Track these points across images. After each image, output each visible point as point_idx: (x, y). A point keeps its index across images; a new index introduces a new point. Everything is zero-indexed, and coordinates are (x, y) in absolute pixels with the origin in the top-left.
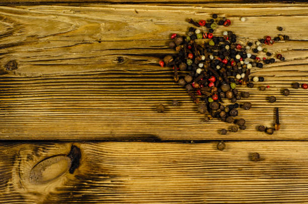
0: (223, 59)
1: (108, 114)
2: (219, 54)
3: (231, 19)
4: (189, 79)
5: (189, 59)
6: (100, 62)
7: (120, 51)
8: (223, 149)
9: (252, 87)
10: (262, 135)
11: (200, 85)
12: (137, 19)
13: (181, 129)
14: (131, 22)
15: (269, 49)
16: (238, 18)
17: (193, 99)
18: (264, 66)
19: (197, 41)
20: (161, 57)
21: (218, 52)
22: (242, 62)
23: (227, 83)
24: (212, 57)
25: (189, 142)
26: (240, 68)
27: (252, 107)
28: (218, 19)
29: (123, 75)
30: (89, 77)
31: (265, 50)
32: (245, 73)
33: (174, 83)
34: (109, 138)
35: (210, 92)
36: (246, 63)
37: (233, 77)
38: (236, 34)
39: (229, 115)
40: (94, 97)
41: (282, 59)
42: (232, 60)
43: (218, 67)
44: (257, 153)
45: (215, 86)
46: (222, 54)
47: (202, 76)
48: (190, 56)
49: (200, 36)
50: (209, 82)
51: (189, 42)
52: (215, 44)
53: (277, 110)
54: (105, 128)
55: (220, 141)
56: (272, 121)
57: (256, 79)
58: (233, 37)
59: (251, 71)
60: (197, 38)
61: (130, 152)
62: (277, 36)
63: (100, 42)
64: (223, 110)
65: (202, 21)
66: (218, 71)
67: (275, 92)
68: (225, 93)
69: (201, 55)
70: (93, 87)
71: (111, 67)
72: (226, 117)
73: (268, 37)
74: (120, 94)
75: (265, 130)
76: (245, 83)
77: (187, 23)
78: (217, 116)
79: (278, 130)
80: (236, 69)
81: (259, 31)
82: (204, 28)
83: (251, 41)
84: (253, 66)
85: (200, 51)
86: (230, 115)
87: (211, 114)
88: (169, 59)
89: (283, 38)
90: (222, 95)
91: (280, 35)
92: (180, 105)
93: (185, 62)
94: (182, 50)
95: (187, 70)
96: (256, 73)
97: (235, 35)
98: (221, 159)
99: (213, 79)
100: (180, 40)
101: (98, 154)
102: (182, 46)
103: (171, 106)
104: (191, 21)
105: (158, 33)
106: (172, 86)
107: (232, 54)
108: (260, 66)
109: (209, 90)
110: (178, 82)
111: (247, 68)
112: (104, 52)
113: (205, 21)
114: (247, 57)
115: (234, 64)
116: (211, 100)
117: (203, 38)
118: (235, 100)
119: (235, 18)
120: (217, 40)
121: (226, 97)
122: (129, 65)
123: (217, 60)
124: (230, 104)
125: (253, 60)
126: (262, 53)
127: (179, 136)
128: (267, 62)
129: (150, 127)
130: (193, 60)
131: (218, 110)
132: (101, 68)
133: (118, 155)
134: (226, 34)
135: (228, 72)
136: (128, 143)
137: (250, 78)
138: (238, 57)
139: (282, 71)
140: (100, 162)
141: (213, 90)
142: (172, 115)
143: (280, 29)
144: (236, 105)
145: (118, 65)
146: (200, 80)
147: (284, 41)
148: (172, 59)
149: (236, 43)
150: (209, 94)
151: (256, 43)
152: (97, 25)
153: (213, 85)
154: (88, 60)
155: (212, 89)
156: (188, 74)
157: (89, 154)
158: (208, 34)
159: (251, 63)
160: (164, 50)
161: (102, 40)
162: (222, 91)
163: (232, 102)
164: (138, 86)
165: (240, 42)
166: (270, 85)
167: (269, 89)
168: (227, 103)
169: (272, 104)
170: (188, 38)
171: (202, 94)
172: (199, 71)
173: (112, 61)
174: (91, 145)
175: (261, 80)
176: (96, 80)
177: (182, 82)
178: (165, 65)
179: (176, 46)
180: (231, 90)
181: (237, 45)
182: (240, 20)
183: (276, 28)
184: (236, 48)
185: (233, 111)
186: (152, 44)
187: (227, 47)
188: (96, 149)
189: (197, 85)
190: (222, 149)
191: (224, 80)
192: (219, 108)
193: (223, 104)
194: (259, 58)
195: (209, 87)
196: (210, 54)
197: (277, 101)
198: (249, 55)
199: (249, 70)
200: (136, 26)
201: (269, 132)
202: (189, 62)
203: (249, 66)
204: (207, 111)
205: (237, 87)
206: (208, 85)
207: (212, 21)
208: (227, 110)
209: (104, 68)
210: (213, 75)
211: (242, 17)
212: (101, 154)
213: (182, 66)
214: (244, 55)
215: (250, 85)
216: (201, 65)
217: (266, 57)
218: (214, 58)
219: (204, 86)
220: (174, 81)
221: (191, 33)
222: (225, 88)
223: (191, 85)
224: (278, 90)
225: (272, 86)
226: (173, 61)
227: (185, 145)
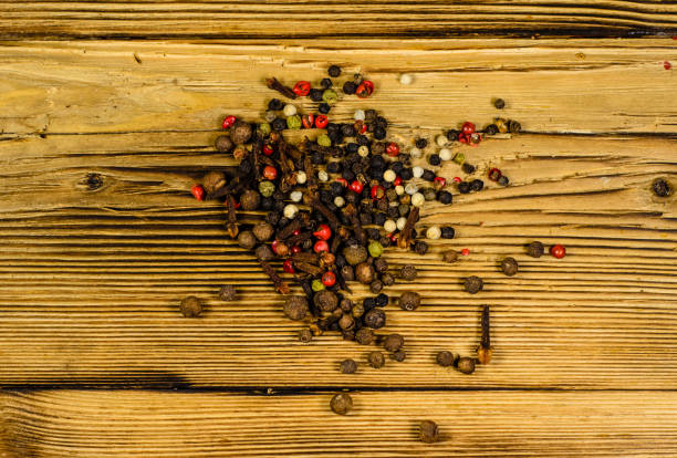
0: (353, 180)
1: (57, 320)
2: (341, 169)
3: (373, 78)
4: (264, 232)
5: (267, 180)
6: (44, 187)
7: (93, 159)
8: (346, 410)
9: (424, 253)
10: (448, 375)
11: (291, 248)
12: (140, 77)
13: (243, 359)
14: (122, 86)
15: (473, 154)
16: (394, 76)
17: (275, 283)
18: (454, 199)
19: (287, 134)
20: (199, 173)
21: (340, 164)
22: (399, 190)
23: (359, 243)
24: (323, 176)
25: (263, 391)
26: (394, 204)
27: (422, 302)
28: (344, 79)
29: (100, 219)
30: (14, 225)
31: (458, 159)
32: (406, 216)
33: (226, 242)
34: (61, 380)
35: (317, 265)
36: (410, 191)
37: (377, 227)
38: (386, 116)
39: (363, 325)
40: (27, 276)
41: (502, 180)
42: (374, 183)
43: (339, 201)
44: (430, 422)
45: (330, 252)
46: (351, 169)
47: (297, 224)
48: (270, 173)
49: (293, 123)
50: (315, 240)
51: (267, 137)
52: (333, 142)
53: (485, 313)
54: (51, 354)
55: (339, 389)
56: (473, 339)
57: (434, 233)
58: (378, 124)
59: (421, 213)
60: (287, 127)
61: (114, 417)
62: (491, 122)
63: (43, 136)
64: (349, 312)
65: (300, 85)
66: (338, 211)
67: (481, 264)
68: (355, 268)
69: (297, 170)
70: (25, 250)
71: (70, 200)
72: (356, 330)
73: (467, 124)
74: (93, 269)
75: (455, 362)
76: (404, 243)
77: (265, 89)
78: (332, 325)
79: (484, 363)
80: (383, 206)
81: (444, 110)
82: (306, 102)
83: (424, 135)
84: (426, 200)
85: (295, 161)
86: (365, 325)
87: (318, 323)
88: (215, 182)
89: (505, 127)
90: (347, 272)
91: (498, 119)
92: (240, 299)
93: (255, 187)
94: (248, 158)
95: (260, 207)
96: (435, 216)
97: (383, 120)
98: (339, 435)
99: (324, 232)
100: (243, 132)
101: (34, 420)
102: (250, 148)
103: (218, 299)
104: (275, 84)
105: (190, 113)
106: (223, 250)
107: (375, 167)
108: (444, 197)
109: (313, 260)
110: (236, 238)
111: (411, 204)
112: (53, 162)
113: (309, 83)
114: (411, 175)
115: (380, 194)
116: (318, 286)
117: (303, 127)
118: (378, 286)
119: (386, 76)
120: (337, 132)
121: (356, 278)
122: (114, 195)
123: (336, 184)
124: (369, 295)
125: (427, 184)
126: (452, 166)
127: (237, 378)
128: (465, 188)
129: (163, 352)
130: (276, 182)
131: (336, 312)
132: (46, 203)
133: (80, 424)
134: (360, 116)
135: (362, 216)
136: (110, 393)
137: (418, 231)
138: (390, 176)
139: (500, 212)
140: (37, 440)
141: (322, 263)
142: (220, 323)
143: (499, 104)
144: (383, 300)
145: (88, 195)
146: (293, 235)
147: (509, 136)
148: (223, 182)
149: (388, 139)
150: (314, 271)
151: (436, 141)
152: (35, 93)
153: (323, 247)
154: (15, 181)
155: (319, 258)
156: (262, 218)
157: (10, 421)
158: (315, 117)
159: (421, 191)
160: (204, 158)
161: (50, 130)
162: (347, 264)
163: (372, 290)
164: (136, 250)
165: (397, 136)
166: (470, 248)
167: (467, 257)
168: (358, 292)
169: (474, 296)
170: (265, 128)
171: (297, 271)
172: (290, 211)
173: (73, 184)
174: (16, 399)
175: (446, 234)
176: (33, 233)
177: (246, 239)
178: (204, 197)
179: (234, 146)
180: (370, 260)
181: (388, 144)
182: (399, 80)
183: (488, 100)
184: (386, 152)
185: (372, 316)
186: (175, 141)
187: (363, 151)
188: (28, 408)
189: (282, 249)
190: (343, 412)
191: (353, 234)
192: (339, 305)
193: (349, 296)
194: (443, 179)
195: (314, 252)
196: (320, 168)
197: (485, 287)
198: (418, 172)
199: (417, 210)
200: (138, 96)
201: (464, 369)
202: (267, 188)
203: (418, 200)
204: (308, 314)
205: (385, 252)
206: (312, 247)
207: (327, 84)
208: (357, 312)
209: (53, 203)
210: (326, 222)
211: (402, 73)
212: (39, 420)
213: (249, 198)
214: (404, 170)
215: (419, 247)
216: (296, 196)
217: (463, 176)
218: (329, 178)
219: (303, 250)
220: (228, 238)
221: (271, 115)
222: (354, 254)
223: (270, 246)
224: (488, 261)
225: (476, 249)
226: (225, 185)
227: (252, 399)
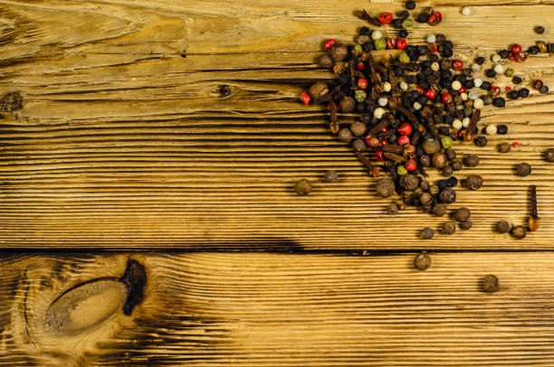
0: (428, 89)
1: (199, 198)
2: (419, 80)
3: (442, 10)
4: (359, 129)
5: (360, 89)
6: (185, 96)
7: (223, 73)
8: (427, 267)
9: (484, 145)
10: (505, 240)
11: (381, 142)
12: (258, 10)
13: (343, 228)
14: (245, 17)
15: (518, 69)
16: (457, 9)
17: (367, 170)
18: (507, 103)
19: (374, 53)
20: (306, 85)
21: (417, 76)
22: (464, 96)
23: (433, 137)
24: (404, 86)
25: (359, 253)
26: (460, 107)
27: (484, 184)
28: (418, 10)
29: (229, 121)
30: (161, 124)
31: (509, 73)
32: (470, 116)
33: (329, 138)
34: (202, 245)
35: (401, 154)
36: (473, 98)
37: (447, 125)
38: (453, 39)
39: (437, 201)
40: (174, 165)
41: (543, 89)
42: (445, 91)
43: (417, 106)
44: (492, 276)
45: (411, 144)
46: (426, 80)
47: (386, 123)
48: (363, 84)
49: (381, 45)
50: (399, 135)
51: (360, 56)
52: (411, 60)
53: (532, 191)
54: (193, 225)
55: (419, 251)
56: (524, 213)
57: (492, 129)
58: (446, 46)
59: (482, 114)
60: (375, 49)
61: (243, 273)
62: (534, 44)
63: (184, 56)
64: (427, 191)
65: (385, 15)
66: (417, 113)
67: (529, 153)
68: (431, 156)
69: (383, 80)
70: (171, 144)
71: (205, 105)
72: (432, 205)
73: (516, 46)
74: (225, 159)
75: (512, 232)
76: (469, 137)
77: (356, 20)
78: (415, 202)
79: (534, 230)
80: (452, 109)
81: (497, 35)
82: (388, 29)
83: (481, 54)
84: (485, 104)
85: (382, 75)
86: (440, 201)
87: (403, 199)
88: (321, 90)
89: (544, 47)
90: (425, 160)
91: (539, 42)
92: (341, 181)
93: (353, 95)
94: (346, 72)
95: (355, 110)
96: (491, 117)
97: (450, 42)
98: (421, 287)
99: (407, 129)
100: (342, 52)
101: (181, 276)
102: (347, 65)
103: (324, 182)
104: (364, 15)
105: (298, 39)
106: (326, 143)
107: (445, 79)
108: (499, 103)
109: (398, 150)
110: (337, 134)
111: (473, 107)
112: (193, 75)
113: (391, 14)
114: (473, 85)
115: (449, 99)
116: (402, 171)
117: (387, 48)
118: (449, 170)
119: (451, 9)
120: (414, 52)
121: (432, 165)
122: (240, 101)
123: (414, 92)
124: (442, 178)
125: (485, 93)
126: (504, 78)
127: (339, 242)
128: (514, 95)
129: (281, 223)
130: (368, 91)
131: (417, 191)
132: (186, 107)
133: (216, 279)
134: (432, 39)
135: (436, 116)
136: (239, 255)
137: (480, 128)
138: (457, 85)
139: (543, 113)
140: (183, 292)
141: (406, 152)
142: (325, 200)
143: (539, 30)
144: (453, 181)
145: (219, 102)
146: (382, 131)
147: (547, 55)
148: (326, 91)
149: (453, 58)
150: (399, 159)
151: (491, 59)
152: (177, 22)
153: (406, 140)
154: (162, 91)
155: (404, 149)
156: (357, 119)
157: (162, 277)
158: (397, 41)
159: (482, 97)
160: (310, 72)
161: (188, 52)
162: (425, 153)
163: (444, 175)
164: (258, 144)
165: (461, 55)
166: (520, 142)
167: (517, 148)
168: (433, 176)
169: (524, 178)
170: (358, 49)
171: (385, 159)
172: (379, 113)
173: (207, 92)
174: (166, 259)
175: (501, 131)
176: (177, 131)
177: (345, 135)
178: (311, 103)
179: (334, 62)
180: (443, 151)
181: (454, 61)
182: (461, 12)
183: (532, 28)
184: (453, 67)
185: (446, 193)
186: (287, 59)
187: (435, 67)
188: (176, 267)
189: (375, 142)
190: (423, 269)
191: (428, 130)
192: (419, 185)
193: (427, 179)
194: (498, 88)
195: (398, 145)
196: (401, 79)
197: (533, 172)
198: (478, 83)
199: (478, 111)
200: (256, 24)
201: (518, 234)
202: (361, 95)
203: (479, 104)
204: (395, 193)
205: (453, 145)
206: (397, 141)
207: (403, 15)
208: (434, 190)
209: (192, 108)
210: (407, 121)
211: (463, 7)
212: (185, 276)
213: (347, 103)
214: (468, 81)
215: (480, 142)
216: (383, 101)
217: (512, 86)
218: (409, 88)
219: (390, 143)
220: (330, 134)
221: (364, 39)
222: (431, 146)
223: (364, 140)
224: (534, 151)
225: (524, 142)
226: (328, 93)
227: (351, 259)
